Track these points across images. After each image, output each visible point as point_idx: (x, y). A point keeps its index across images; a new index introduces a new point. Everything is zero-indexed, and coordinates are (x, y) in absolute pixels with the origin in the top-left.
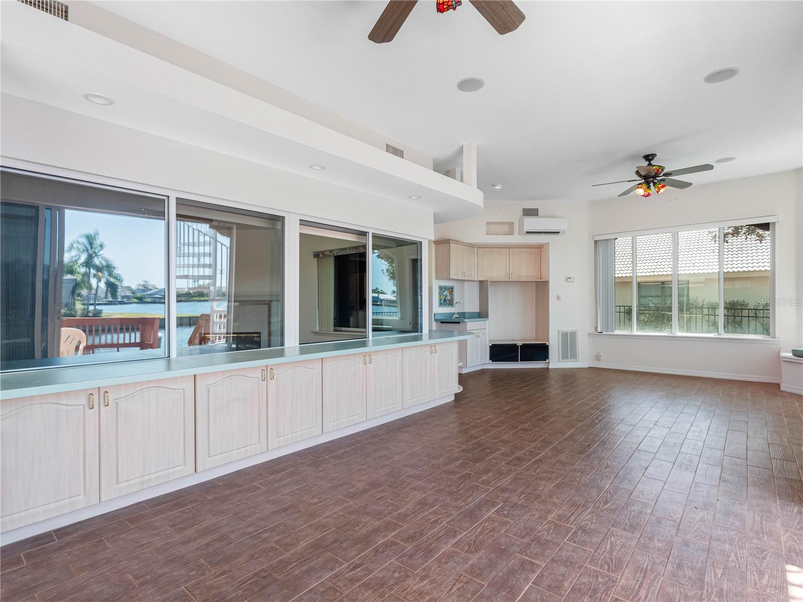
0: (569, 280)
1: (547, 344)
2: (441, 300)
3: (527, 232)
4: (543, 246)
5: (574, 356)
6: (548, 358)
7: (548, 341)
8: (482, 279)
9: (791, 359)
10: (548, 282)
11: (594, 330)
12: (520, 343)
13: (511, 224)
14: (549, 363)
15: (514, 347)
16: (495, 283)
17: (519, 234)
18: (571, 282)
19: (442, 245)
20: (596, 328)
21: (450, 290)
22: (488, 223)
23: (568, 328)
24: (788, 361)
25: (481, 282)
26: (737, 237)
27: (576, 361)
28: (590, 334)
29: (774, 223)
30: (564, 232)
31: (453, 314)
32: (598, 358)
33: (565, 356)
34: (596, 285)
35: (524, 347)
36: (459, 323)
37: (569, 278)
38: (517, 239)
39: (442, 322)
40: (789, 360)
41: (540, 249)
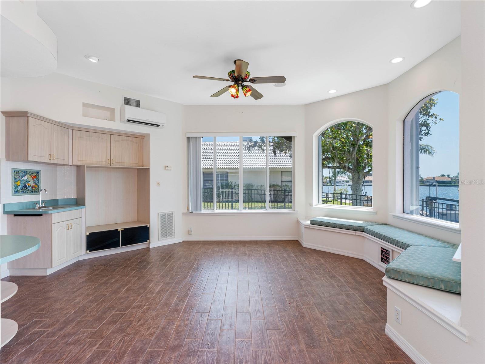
0: (167, 168)
1: (148, 226)
2: (16, 187)
3: (128, 120)
4: (144, 136)
5: (171, 234)
6: (149, 239)
7: (149, 223)
8: (79, 163)
9: (309, 226)
10: (148, 170)
11: (187, 210)
12: (121, 228)
13: (112, 111)
14: (150, 243)
15: (116, 232)
16: (95, 168)
17: (121, 122)
18: (169, 170)
19: (16, 118)
20: (188, 209)
21: (35, 174)
22: (85, 105)
23: (166, 210)
24: (307, 227)
25: (78, 167)
26: (255, 148)
27: (173, 238)
28: (183, 214)
29: (294, 137)
30: (163, 125)
31: (36, 203)
32: (189, 233)
33: (164, 235)
34: (188, 174)
35: (126, 231)
36: (41, 215)
37: (167, 167)
38: (118, 126)
39: (15, 215)
40: (309, 227)
41: (142, 139)
